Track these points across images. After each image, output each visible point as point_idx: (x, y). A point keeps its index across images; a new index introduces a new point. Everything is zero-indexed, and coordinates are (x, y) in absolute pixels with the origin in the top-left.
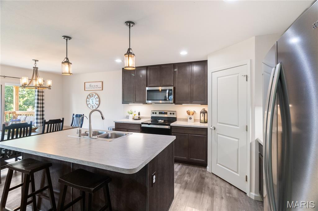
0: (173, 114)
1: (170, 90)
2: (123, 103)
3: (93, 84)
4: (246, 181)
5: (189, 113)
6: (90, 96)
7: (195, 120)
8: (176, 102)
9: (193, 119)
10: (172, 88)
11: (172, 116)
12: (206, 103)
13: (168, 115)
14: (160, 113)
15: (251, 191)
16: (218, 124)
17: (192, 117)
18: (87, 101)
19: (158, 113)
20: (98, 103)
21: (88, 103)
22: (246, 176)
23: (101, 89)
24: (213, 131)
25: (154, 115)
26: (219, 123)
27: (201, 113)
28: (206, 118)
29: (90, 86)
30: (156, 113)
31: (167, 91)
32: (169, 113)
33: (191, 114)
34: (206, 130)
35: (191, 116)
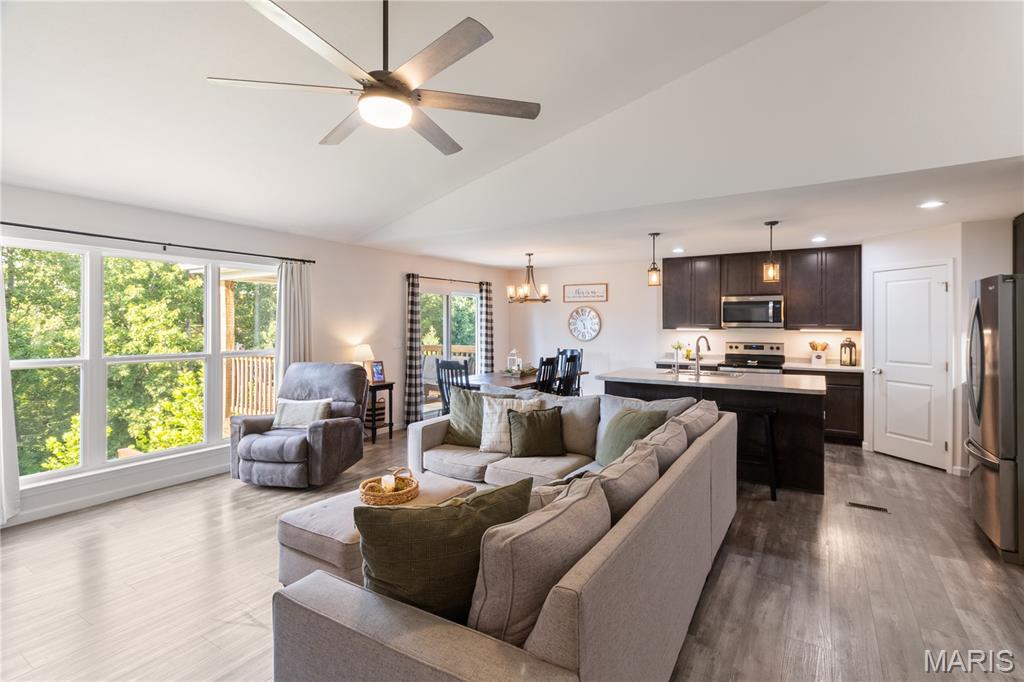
0: (778, 348)
1: (775, 303)
2: (664, 328)
3: (582, 289)
4: (946, 449)
5: (813, 347)
6: (577, 312)
7: (828, 361)
8: (789, 325)
9: (823, 360)
10: (780, 298)
11: (775, 353)
12: (858, 327)
13: (766, 351)
14: (746, 347)
15: (954, 464)
16: (888, 364)
17: (822, 354)
18: (570, 324)
19: (741, 347)
20: (597, 327)
21: (572, 327)
22: (946, 443)
23: (604, 299)
24: (877, 377)
25: (734, 351)
26: (891, 361)
27: (842, 346)
28: (853, 357)
29: (577, 292)
30: (737, 347)
31: (771, 305)
32: (766, 347)
33: (819, 348)
34: (860, 376)
35: (819, 352)
